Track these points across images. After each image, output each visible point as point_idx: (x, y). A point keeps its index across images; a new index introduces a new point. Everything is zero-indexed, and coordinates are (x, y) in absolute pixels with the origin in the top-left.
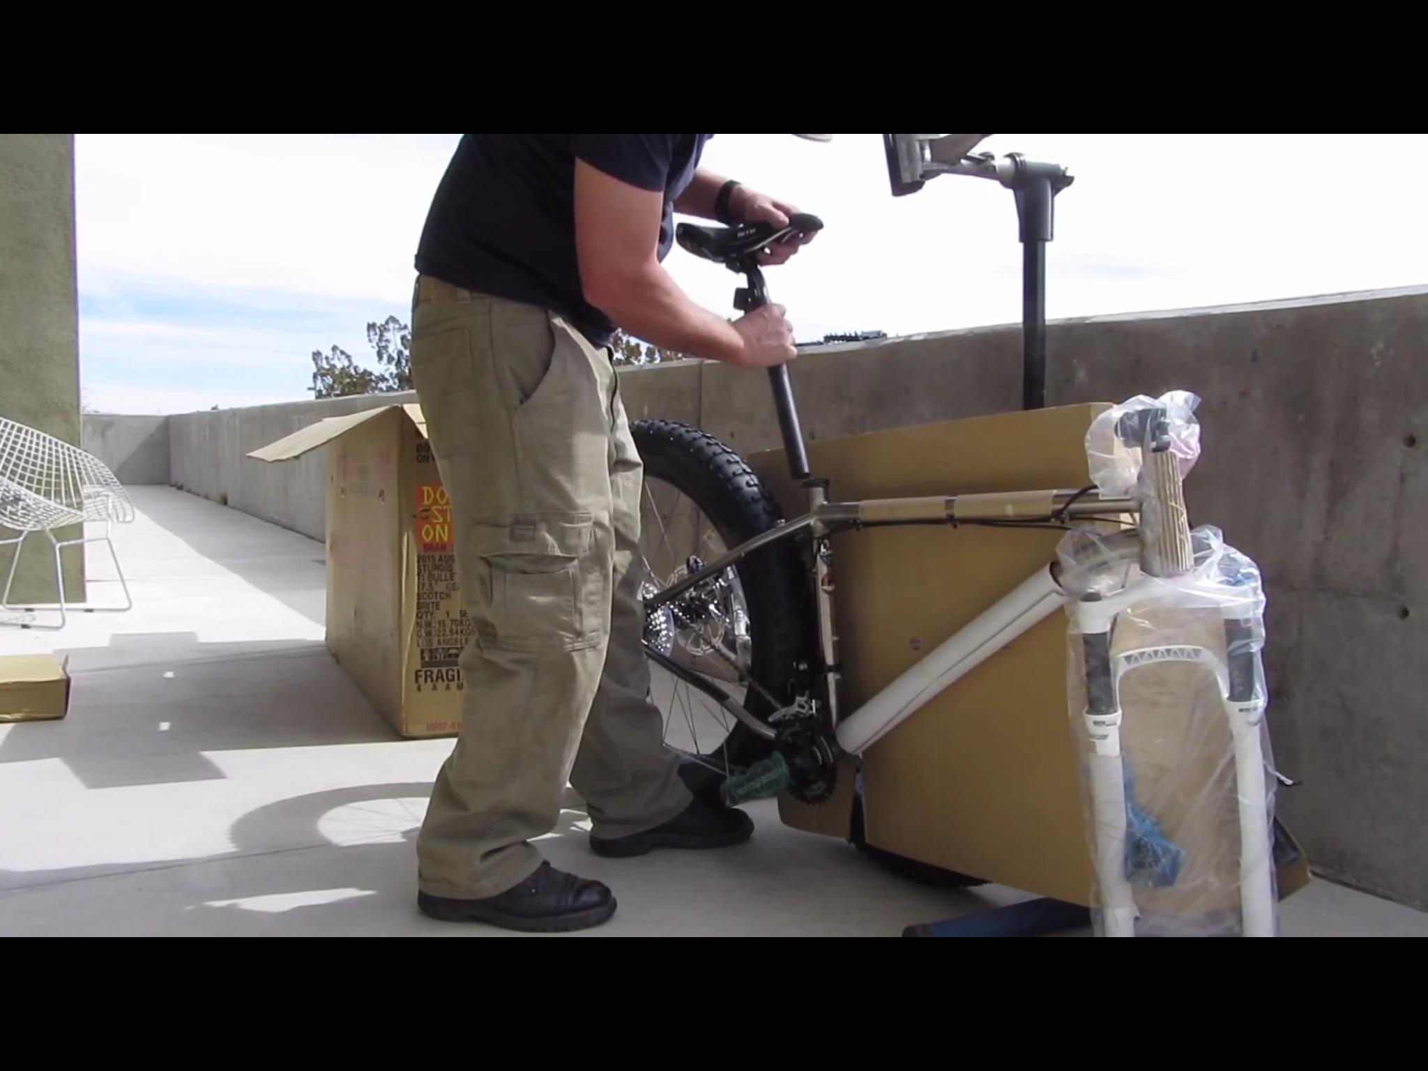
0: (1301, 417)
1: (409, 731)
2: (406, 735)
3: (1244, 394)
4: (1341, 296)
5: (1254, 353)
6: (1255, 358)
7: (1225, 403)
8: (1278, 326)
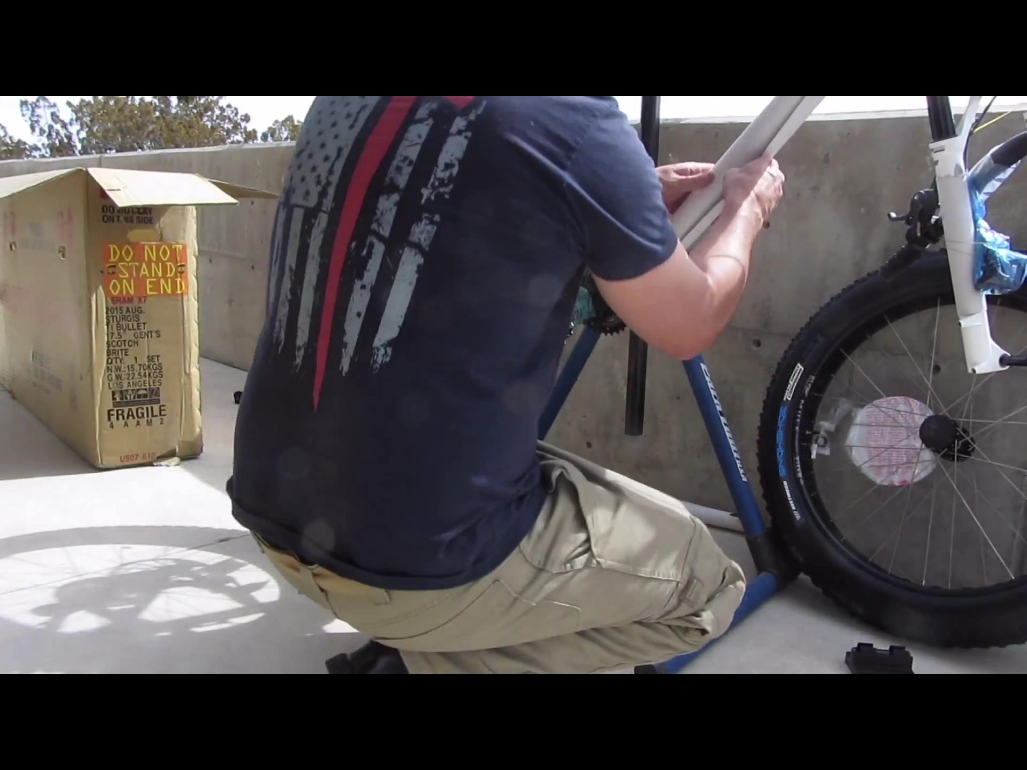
0: (863, 210)
1: (104, 463)
2: (101, 466)
3: (815, 189)
4: (903, 112)
5: (827, 155)
6: (826, 159)
7: (798, 195)
8: (848, 134)
